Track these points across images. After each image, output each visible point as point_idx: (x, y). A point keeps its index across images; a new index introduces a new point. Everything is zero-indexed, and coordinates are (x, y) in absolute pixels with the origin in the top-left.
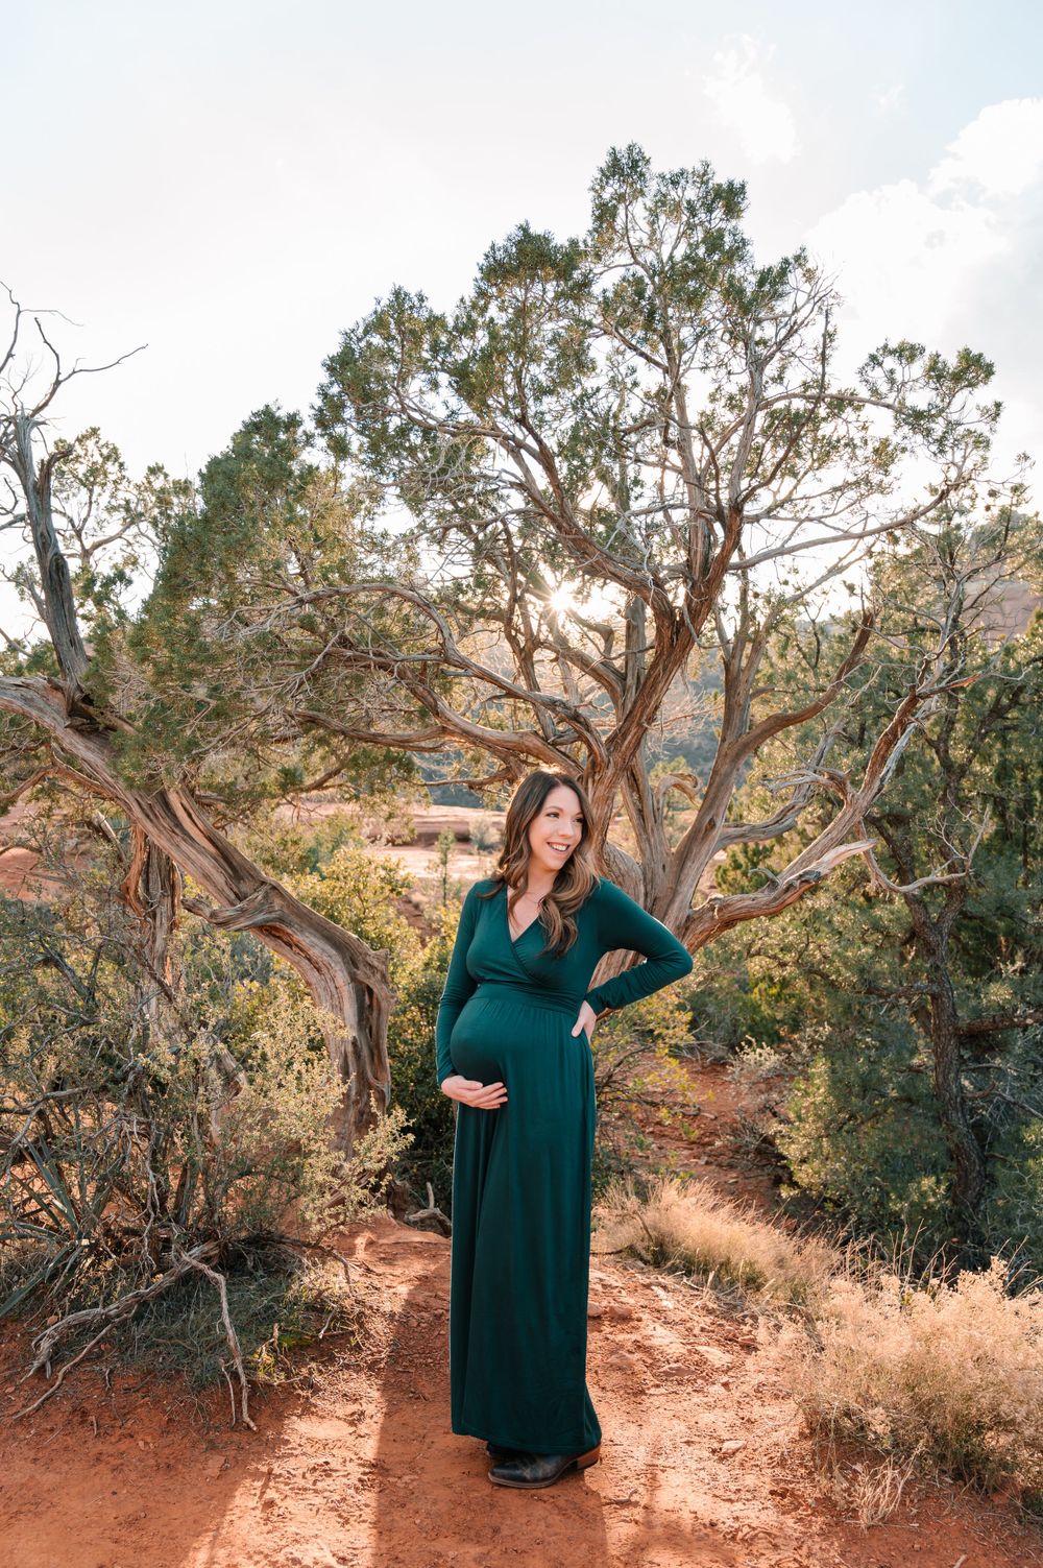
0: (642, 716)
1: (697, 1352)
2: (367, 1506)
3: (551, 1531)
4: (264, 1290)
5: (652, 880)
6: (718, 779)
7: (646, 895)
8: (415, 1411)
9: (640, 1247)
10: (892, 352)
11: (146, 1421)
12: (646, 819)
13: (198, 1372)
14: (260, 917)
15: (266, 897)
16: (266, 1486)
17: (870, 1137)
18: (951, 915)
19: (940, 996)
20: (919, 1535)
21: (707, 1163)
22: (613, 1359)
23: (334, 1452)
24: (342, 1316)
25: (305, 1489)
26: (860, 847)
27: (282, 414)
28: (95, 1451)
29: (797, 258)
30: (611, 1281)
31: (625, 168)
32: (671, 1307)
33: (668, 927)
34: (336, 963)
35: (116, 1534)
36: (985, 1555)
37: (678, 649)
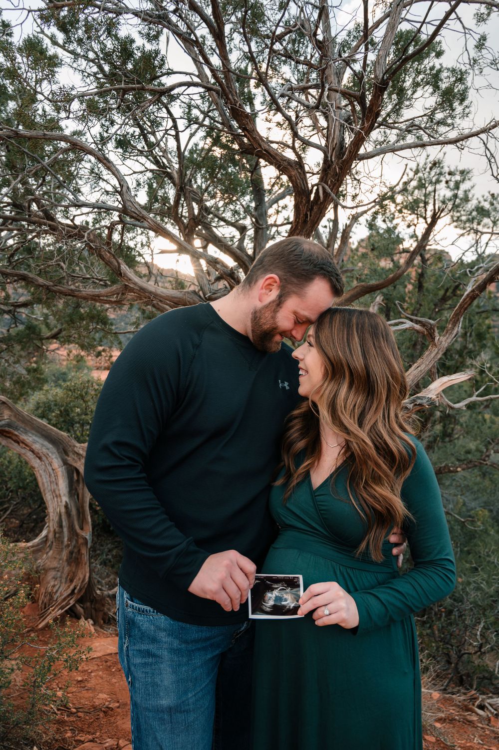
37: (309, 225)
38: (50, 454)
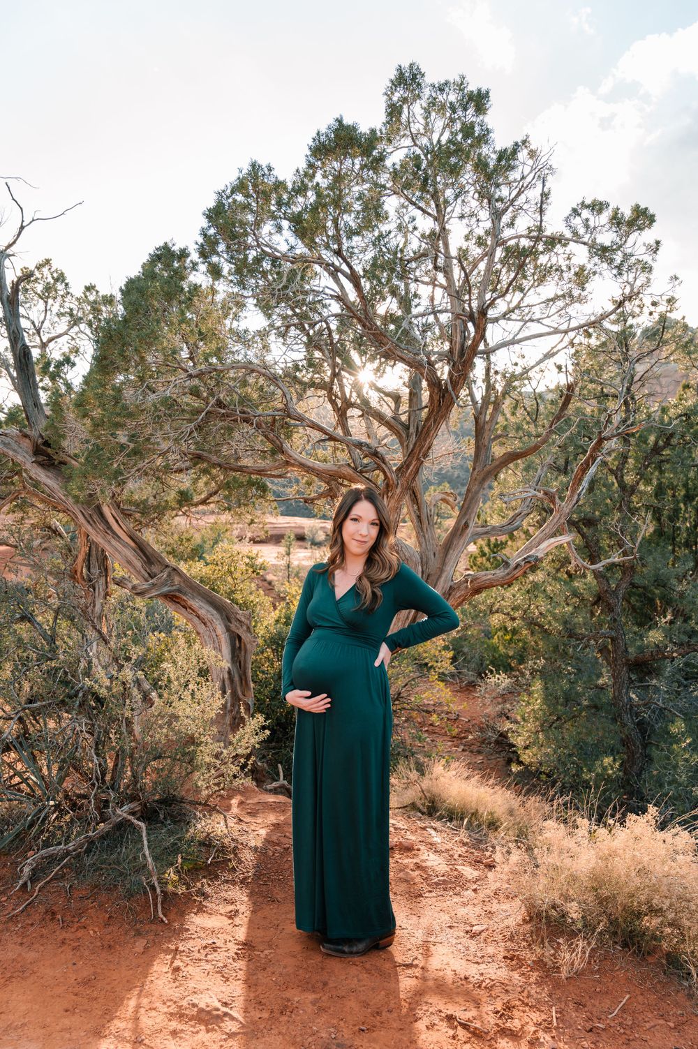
0: (419, 453)
1: (456, 870)
2: (240, 969)
3: (361, 984)
4: (171, 833)
5: (427, 563)
6: (470, 495)
7: (423, 572)
8: (271, 909)
9: (419, 803)
10: (587, 207)
11: (95, 919)
12: (423, 522)
13: (128, 886)
14: (165, 589)
15: (169, 575)
16: (174, 958)
17: (570, 731)
18: (624, 585)
19: (617, 639)
20: (599, 982)
21: (463, 750)
22: (401, 875)
23: (219, 936)
24: (223, 849)
25: (200, 960)
26: (564, 539)
27: (176, 249)
28: (61, 937)
29: (524, 142)
30: (400, 825)
31: (408, 79)
32: (439, 841)
34: (216, 619)
35: (76, 990)
36: (642, 995)
38: (214, 621)
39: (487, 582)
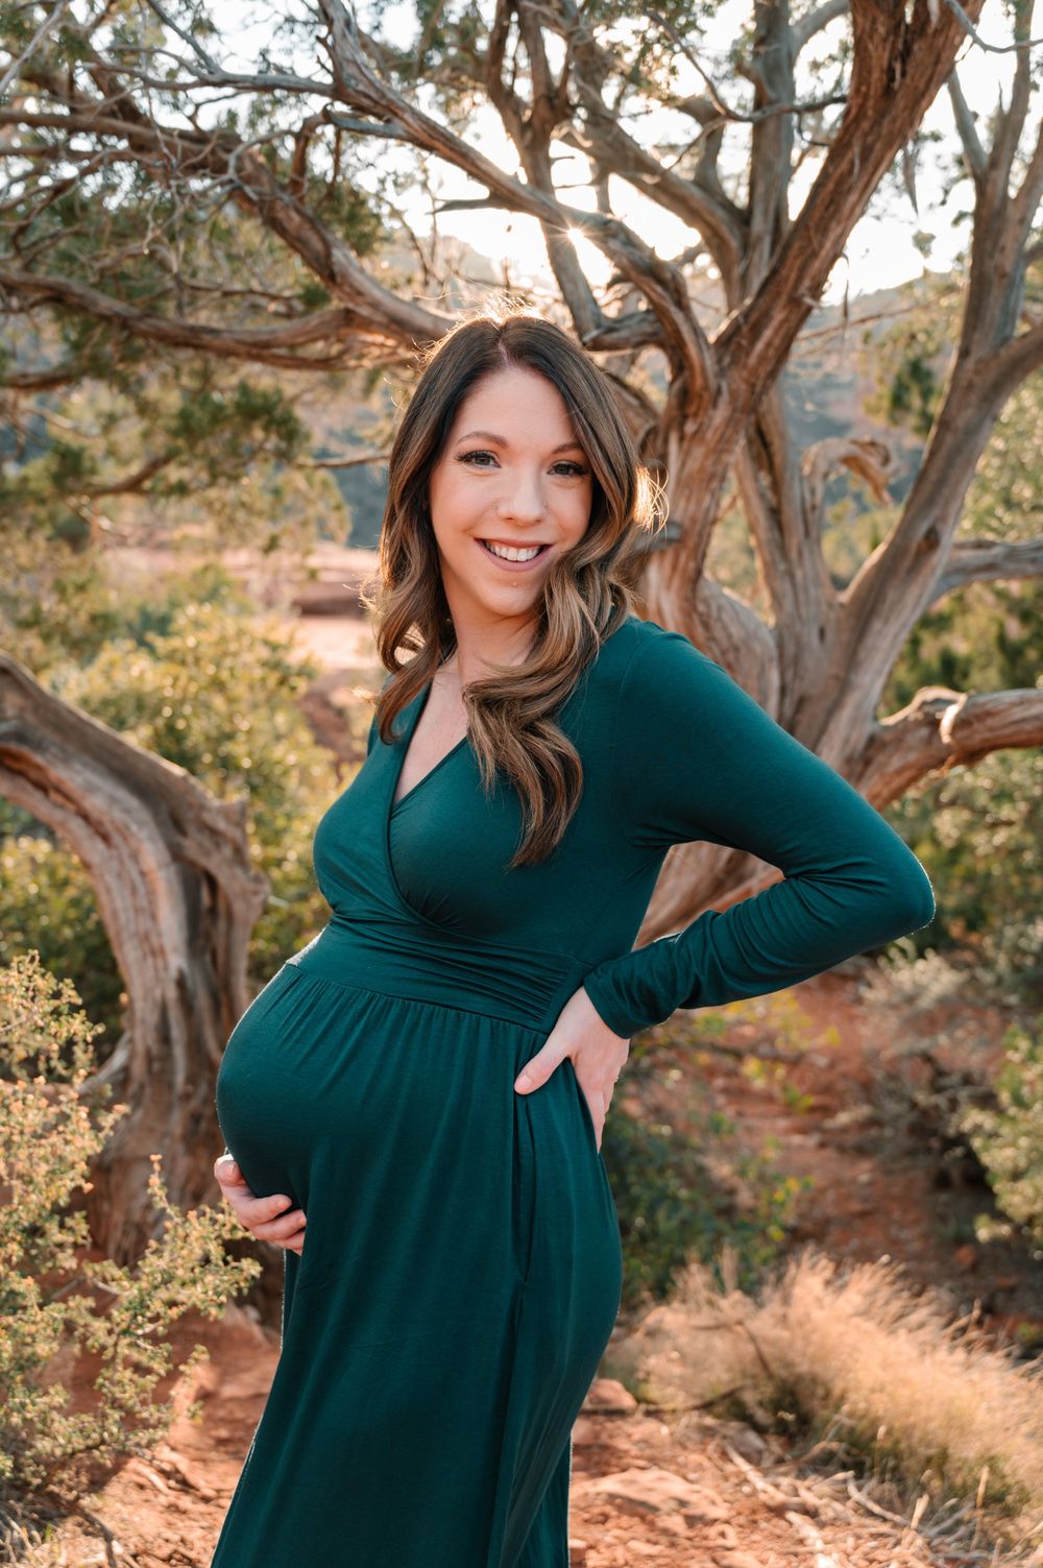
0: (799, 279)
5: (797, 661)
6: (949, 439)
7: (783, 691)
9: (749, 1397)
12: (787, 529)
30: (702, 1508)
33: (829, 758)
34: (141, 824)
37: (901, 102)
38: (134, 828)
39: (1028, 727)
